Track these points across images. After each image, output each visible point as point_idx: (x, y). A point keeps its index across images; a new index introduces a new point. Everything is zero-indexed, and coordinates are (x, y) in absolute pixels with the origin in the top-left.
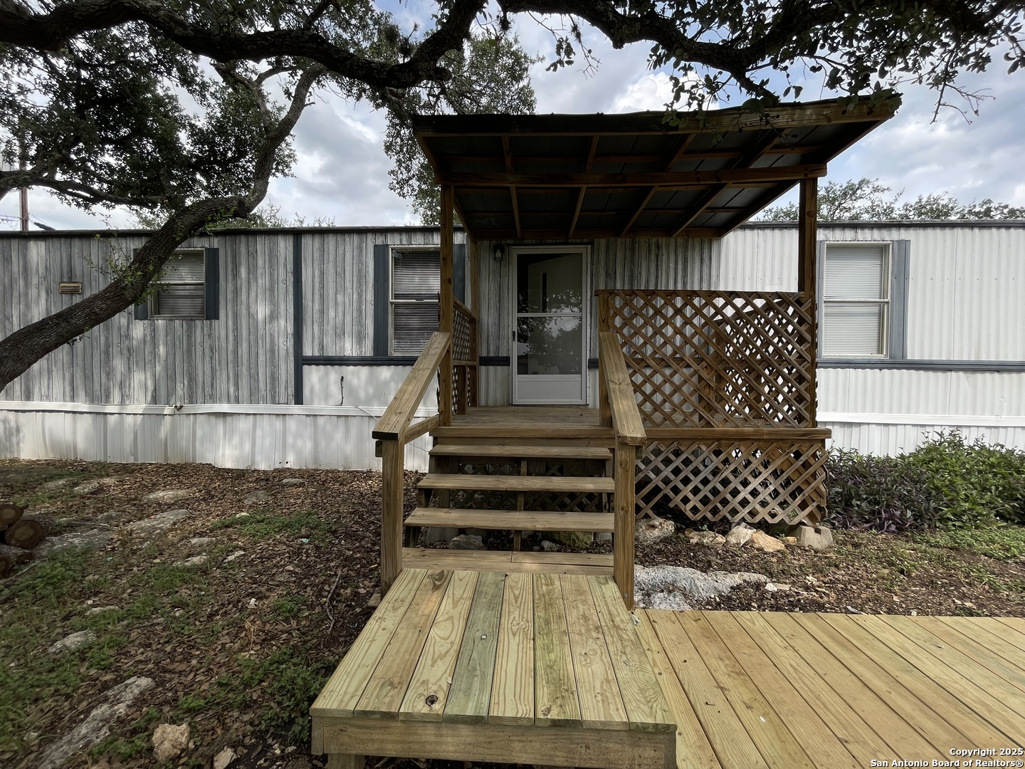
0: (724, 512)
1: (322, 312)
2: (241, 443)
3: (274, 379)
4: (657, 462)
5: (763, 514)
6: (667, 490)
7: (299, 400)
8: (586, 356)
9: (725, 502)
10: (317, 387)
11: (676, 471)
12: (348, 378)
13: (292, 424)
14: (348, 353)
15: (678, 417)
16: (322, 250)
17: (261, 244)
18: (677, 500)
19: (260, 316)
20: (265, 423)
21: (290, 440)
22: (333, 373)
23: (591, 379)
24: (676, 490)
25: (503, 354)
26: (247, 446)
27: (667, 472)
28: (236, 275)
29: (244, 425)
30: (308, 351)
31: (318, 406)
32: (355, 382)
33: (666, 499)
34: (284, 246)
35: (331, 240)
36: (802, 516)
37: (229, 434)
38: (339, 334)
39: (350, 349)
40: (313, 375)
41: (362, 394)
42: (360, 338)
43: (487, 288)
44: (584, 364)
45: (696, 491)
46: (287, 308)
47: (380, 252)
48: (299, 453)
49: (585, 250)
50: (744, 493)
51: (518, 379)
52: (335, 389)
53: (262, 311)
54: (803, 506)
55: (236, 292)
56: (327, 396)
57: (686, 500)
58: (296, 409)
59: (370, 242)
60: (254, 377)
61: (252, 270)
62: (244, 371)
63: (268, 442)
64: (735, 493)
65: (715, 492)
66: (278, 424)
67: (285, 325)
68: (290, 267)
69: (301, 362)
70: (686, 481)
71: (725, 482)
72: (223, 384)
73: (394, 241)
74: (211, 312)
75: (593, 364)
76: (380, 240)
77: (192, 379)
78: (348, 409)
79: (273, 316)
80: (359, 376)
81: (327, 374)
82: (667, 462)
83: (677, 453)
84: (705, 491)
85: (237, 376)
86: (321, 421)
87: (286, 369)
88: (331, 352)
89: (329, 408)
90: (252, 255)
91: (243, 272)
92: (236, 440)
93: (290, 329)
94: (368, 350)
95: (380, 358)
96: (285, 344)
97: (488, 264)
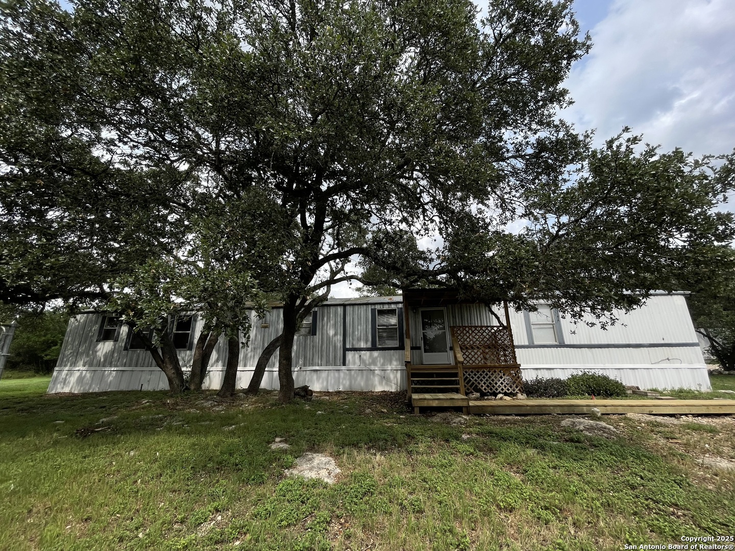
0: (494, 389)
1: (353, 332)
2: (323, 382)
3: (335, 357)
4: (472, 375)
5: (505, 390)
6: (476, 383)
7: (344, 364)
8: (449, 345)
9: (494, 386)
10: (351, 360)
11: (478, 378)
12: (362, 356)
13: (342, 374)
14: (362, 346)
15: (477, 362)
16: (353, 311)
17: (332, 309)
18: (480, 386)
19: (331, 334)
20: (332, 374)
21: (341, 381)
22: (357, 355)
23: (451, 353)
24: (479, 383)
25: (418, 345)
26: (325, 384)
27: (476, 378)
28: (323, 320)
29: (324, 374)
30: (348, 346)
31: (351, 367)
32: (365, 358)
33: (476, 386)
34: (340, 310)
35: (356, 307)
36: (517, 390)
37: (318, 379)
38: (359, 340)
39: (363, 345)
40: (350, 355)
41: (367, 362)
42: (367, 341)
43: (411, 322)
44: (448, 349)
45: (485, 383)
46: (340, 330)
47: (373, 311)
48: (344, 385)
49: (444, 309)
50: (499, 383)
51: (424, 354)
52: (357, 361)
53: (331, 332)
54: (517, 387)
55: (323, 326)
56: (354, 363)
57: (482, 386)
58: (343, 368)
59: (370, 307)
60: (328, 356)
61: (329, 318)
62: (325, 354)
63: (333, 382)
64: (496, 384)
65: (490, 383)
66: (337, 374)
67: (340, 337)
68: (342, 317)
69: (345, 350)
70: (481, 380)
71: (493, 380)
72: (316, 360)
73: (378, 307)
74: (314, 333)
75: (451, 349)
76: (373, 307)
77: (305, 358)
78: (362, 367)
79: (336, 334)
80: (366, 355)
81: (354, 354)
82: (475, 375)
83: (478, 372)
84: (487, 383)
85: (322, 356)
86: (353, 372)
87: (340, 353)
88: (357, 346)
89: (356, 367)
90: (329, 313)
91: (325, 319)
92: (321, 381)
93: (342, 339)
94: (369, 345)
95: (374, 348)
96: (339, 345)
97: (411, 314)
